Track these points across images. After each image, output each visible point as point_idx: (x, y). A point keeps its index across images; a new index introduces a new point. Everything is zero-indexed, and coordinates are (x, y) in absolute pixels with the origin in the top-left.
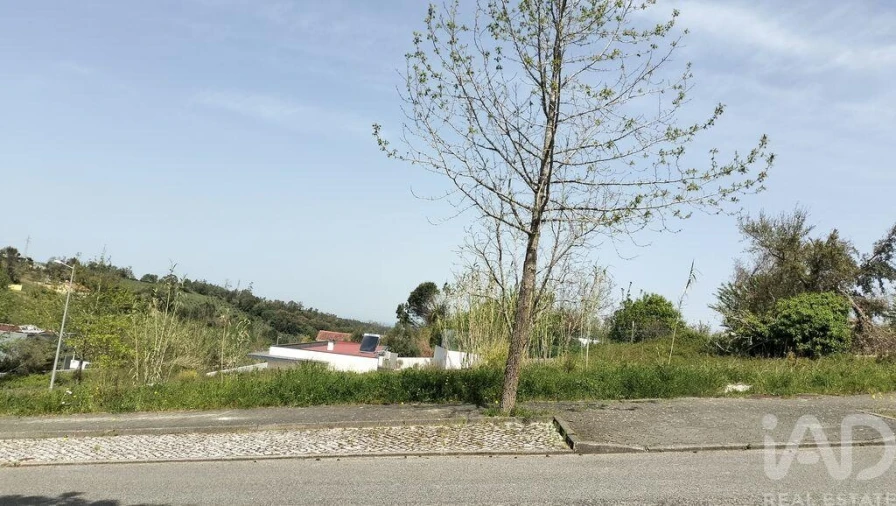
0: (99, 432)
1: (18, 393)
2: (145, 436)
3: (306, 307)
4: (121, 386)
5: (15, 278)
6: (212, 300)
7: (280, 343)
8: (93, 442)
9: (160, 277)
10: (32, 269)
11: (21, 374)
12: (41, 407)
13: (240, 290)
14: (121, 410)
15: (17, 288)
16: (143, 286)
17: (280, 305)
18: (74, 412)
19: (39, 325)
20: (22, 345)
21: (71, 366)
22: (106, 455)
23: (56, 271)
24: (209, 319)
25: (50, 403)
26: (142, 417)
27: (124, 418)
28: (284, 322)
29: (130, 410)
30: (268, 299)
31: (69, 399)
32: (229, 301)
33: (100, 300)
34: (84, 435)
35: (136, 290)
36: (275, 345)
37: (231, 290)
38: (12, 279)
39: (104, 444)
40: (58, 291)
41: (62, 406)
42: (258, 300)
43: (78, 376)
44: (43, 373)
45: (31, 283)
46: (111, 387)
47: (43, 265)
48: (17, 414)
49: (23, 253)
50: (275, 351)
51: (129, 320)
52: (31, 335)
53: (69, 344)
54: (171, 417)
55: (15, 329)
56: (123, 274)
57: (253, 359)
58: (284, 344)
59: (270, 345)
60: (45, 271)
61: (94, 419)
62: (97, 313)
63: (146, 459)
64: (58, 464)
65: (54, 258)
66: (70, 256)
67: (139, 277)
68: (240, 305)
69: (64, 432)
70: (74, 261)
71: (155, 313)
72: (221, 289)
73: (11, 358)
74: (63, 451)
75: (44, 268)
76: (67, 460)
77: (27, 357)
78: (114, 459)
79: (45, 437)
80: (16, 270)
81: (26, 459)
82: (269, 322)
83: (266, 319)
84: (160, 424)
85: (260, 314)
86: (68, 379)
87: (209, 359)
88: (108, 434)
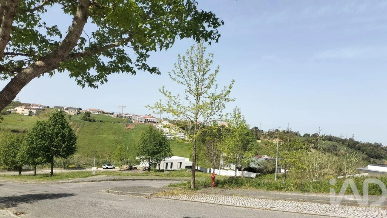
0: (297, 200)
1: (266, 181)
2: (316, 204)
4: (303, 181)
5: (258, 138)
6: (335, 143)
7: (372, 163)
8: (296, 203)
9: (311, 135)
10: (263, 134)
11: (265, 174)
12: (274, 188)
13: (348, 138)
14: (305, 191)
15: (259, 141)
16: (304, 139)
17: (369, 145)
18: (286, 190)
19: (269, 155)
20: (263, 163)
21: (281, 172)
22: (302, 209)
23: (271, 135)
24: (335, 152)
25: (277, 186)
26: (314, 195)
27: (306, 195)
28: (373, 153)
29: (308, 191)
30: (363, 142)
31: (284, 185)
32: (343, 144)
33: (289, 145)
34: (292, 200)
35: (302, 141)
36: (370, 164)
37: (344, 138)
38: (257, 138)
39: (300, 205)
40: (273, 142)
41: (281, 188)
42: (357, 143)
43: (285, 176)
44: (272, 174)
45: (264, 139)
46: (298, 182)
47: (267, 132)
48: (266, 190)
49: (260, 129)
50: (371, 168)
51: (302, 153)
52: (266, 159)
53: (280, 163)
54: (326, 196)
55: (260, 157)
56: (296, 134)
57: (359, 171)
58: (374, 164)
59: (367, 165)
60: (268, 135)
61: (294, 194)
62: (289, 150)
63: (319, 214)
64: (284, 211)
65: (270, 130)
66: (275, 129)
67: (302, 135)
68: (349, 146)
69: (284, 198)
70: (277, 130)
71: (312, 150)
72: (339, 138)
73: (260, 167)
74: (285, 206)
75: (267, 134)
76: (287, 210)
77: (266, 167)
78: (305, 212)
79: (278, 200)
80: (258, 134)
81: (273, 208)
82: (365, 153)
83: (363, 151)
84: (322, 199)
85: (359, 149)
86: (281, 176)
87: (338, 170)
88: (301, 201)
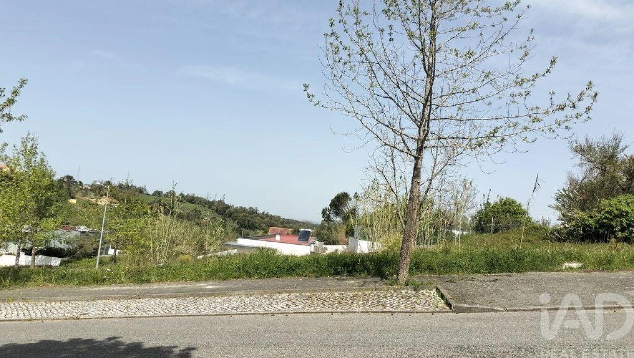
0: (129, 296)
1: (77, 270)
2: (159, 299)
3: (260, 211)
4: (142, 266)
5: (72, 195)
6: (199, 207)
7: (244, 236)
8: (125, 303)
9: (164, 193)
10: (82, 189)
11: (78, 258)
12: (90, 280)
13: (217, 200)
14: (143, 282)
15: (74, 201)
16: (153, 199)
17: (243, 210)
18: (112, 283)
19: (88, 226)
20: (77, 239)
21: (109, 253)
22: (134, 311)
23: (97, 190)
24: (197, 220)
25: (97, 278)
26: (156, 286)
27: (145, 287)
28: (247, 222)
29: (148, 281)
30: (235, 206)
31: (109, 274)
32: (209, 208)
33: (126, 209)
34: (119, 298)
35: (149, 202)
36: (241, 237)
37: (211, 200)
38: (70, 196)
39: (132, 304)
40: (99, 203)
41: (104, 280)
42: (228, 207)
43: (114, 259)
44: (92, 258)
45: (82, 198)
46: (134, 267)
47: (89, 186)
48: (76, 285)
49: (77, 179)
50: (241, 241)
51: (146, 222)
52: (83, 233)
53: (108, 238)
54: (175, 286)
55: (72, 229)
56: (141, 191)
57: (227, 247)
58: (246, 236)
59: (237, 237)
60: (90, 190)
61: (125, 288)
62: (124, 217)
63: (160, 315)
64: (103, 318)
65: (96, 181)
66: (106, 180)
67: (151, 192)
68: (217, 211)
69: (107, 296)
70: (109, 183)
71: (162, 217)
72: (205, 200)
73: (71, 247)
74: (107, 309)
75: (90, 188)
76: (110, 315)
77: (81, 247)
78: (139, 314)
79: (95, 300)
80: (72, 189)
81: (84, 314)
82: (236, 221)
83: (234, 219)
84: (167, 291)
85: (230, 216)
86: (108, 261)
87: (198, 246)
88: (135, 298)
